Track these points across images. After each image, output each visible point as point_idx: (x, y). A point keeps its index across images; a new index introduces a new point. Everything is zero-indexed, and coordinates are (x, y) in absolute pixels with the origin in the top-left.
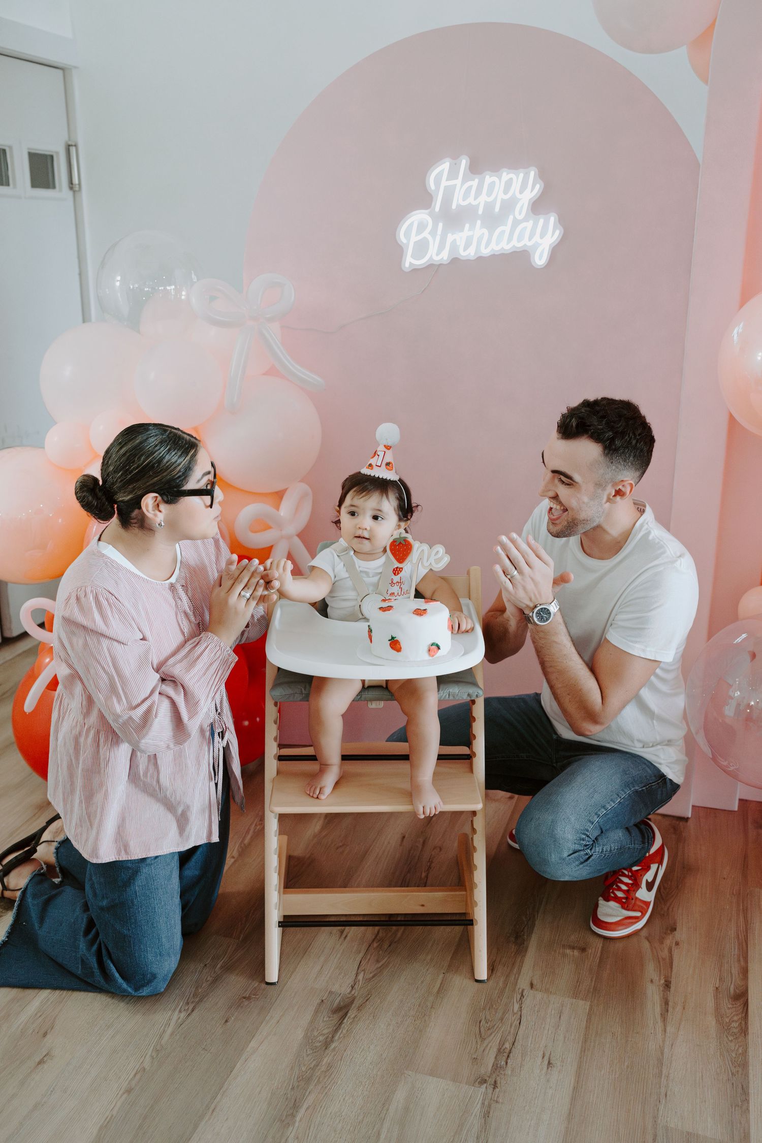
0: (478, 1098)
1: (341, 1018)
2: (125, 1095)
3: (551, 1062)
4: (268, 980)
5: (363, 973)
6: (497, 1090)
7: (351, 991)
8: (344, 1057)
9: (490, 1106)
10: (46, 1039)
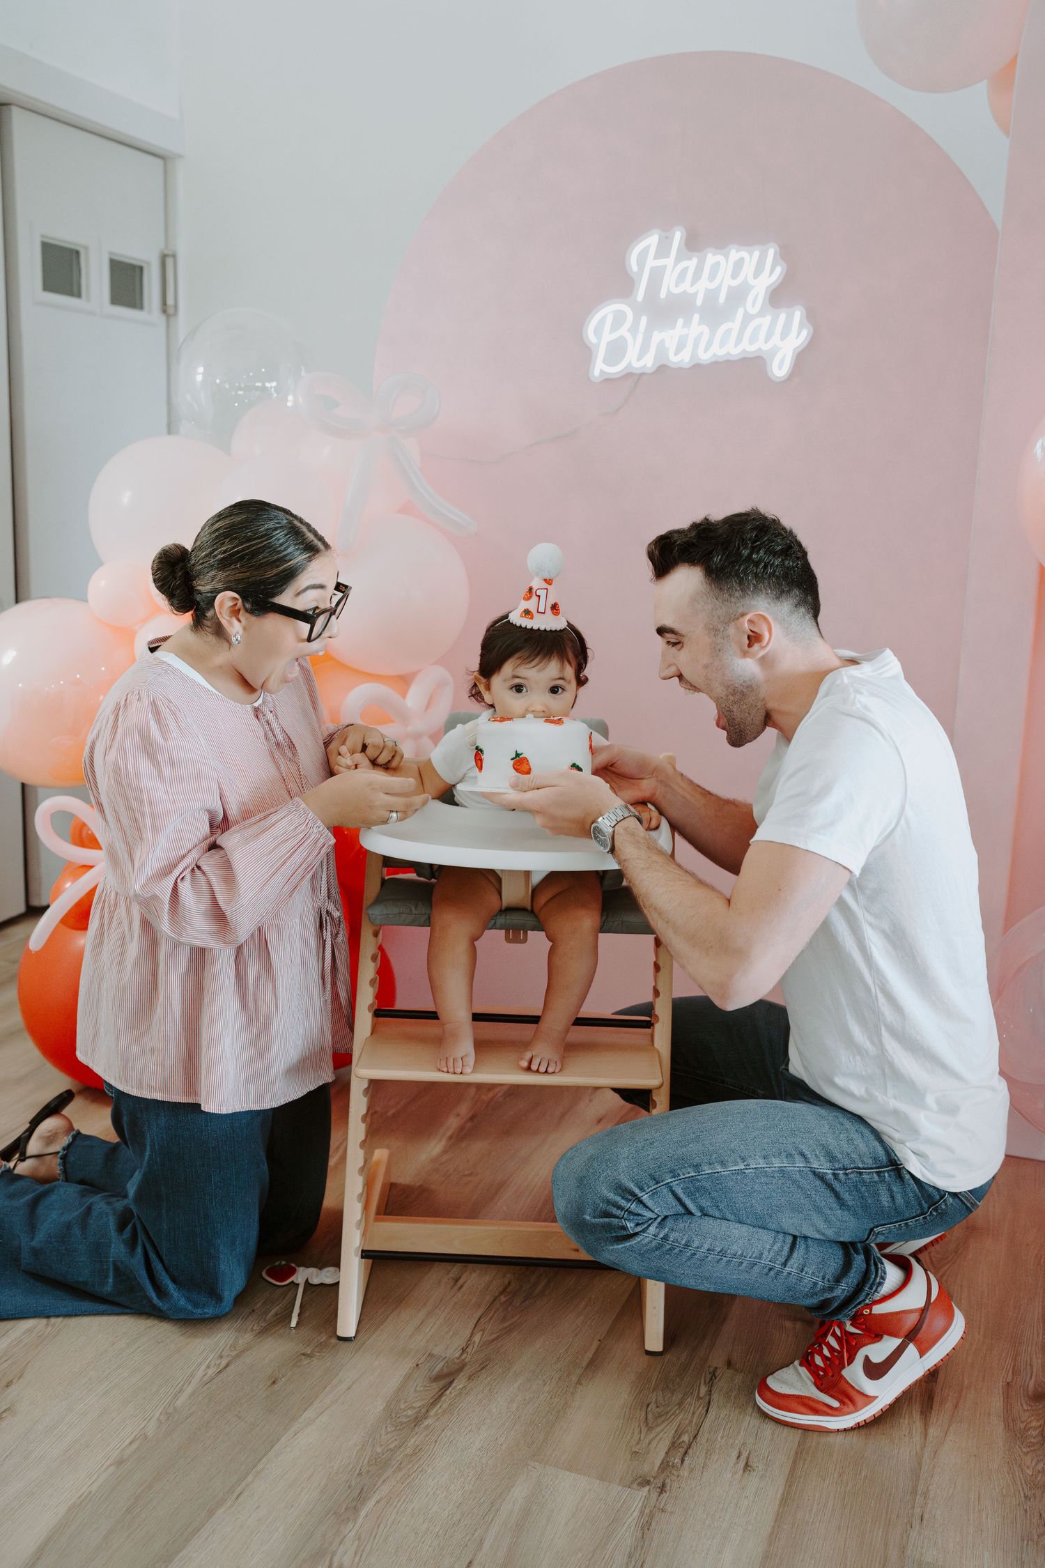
0: (636, 1503)
1: (442, 1388)
2: (112, 1468)
3: (749, 1464)
4: (340, 1333)
5: (481, 1333)
6: (665, 1495)
7: (462, 1354)
8: (440, 1438)
9: (651, 1515)
10: (9, 1390)
